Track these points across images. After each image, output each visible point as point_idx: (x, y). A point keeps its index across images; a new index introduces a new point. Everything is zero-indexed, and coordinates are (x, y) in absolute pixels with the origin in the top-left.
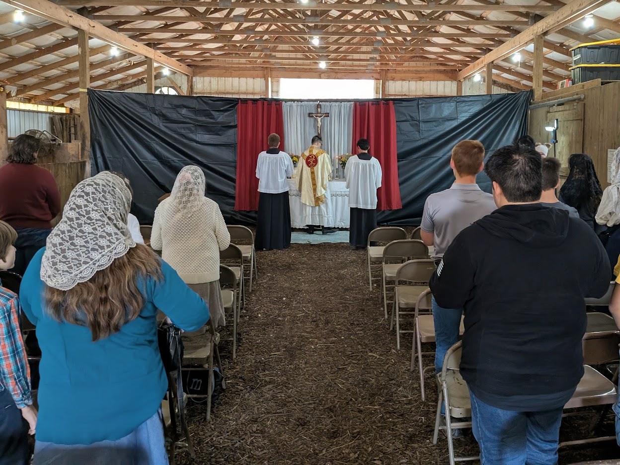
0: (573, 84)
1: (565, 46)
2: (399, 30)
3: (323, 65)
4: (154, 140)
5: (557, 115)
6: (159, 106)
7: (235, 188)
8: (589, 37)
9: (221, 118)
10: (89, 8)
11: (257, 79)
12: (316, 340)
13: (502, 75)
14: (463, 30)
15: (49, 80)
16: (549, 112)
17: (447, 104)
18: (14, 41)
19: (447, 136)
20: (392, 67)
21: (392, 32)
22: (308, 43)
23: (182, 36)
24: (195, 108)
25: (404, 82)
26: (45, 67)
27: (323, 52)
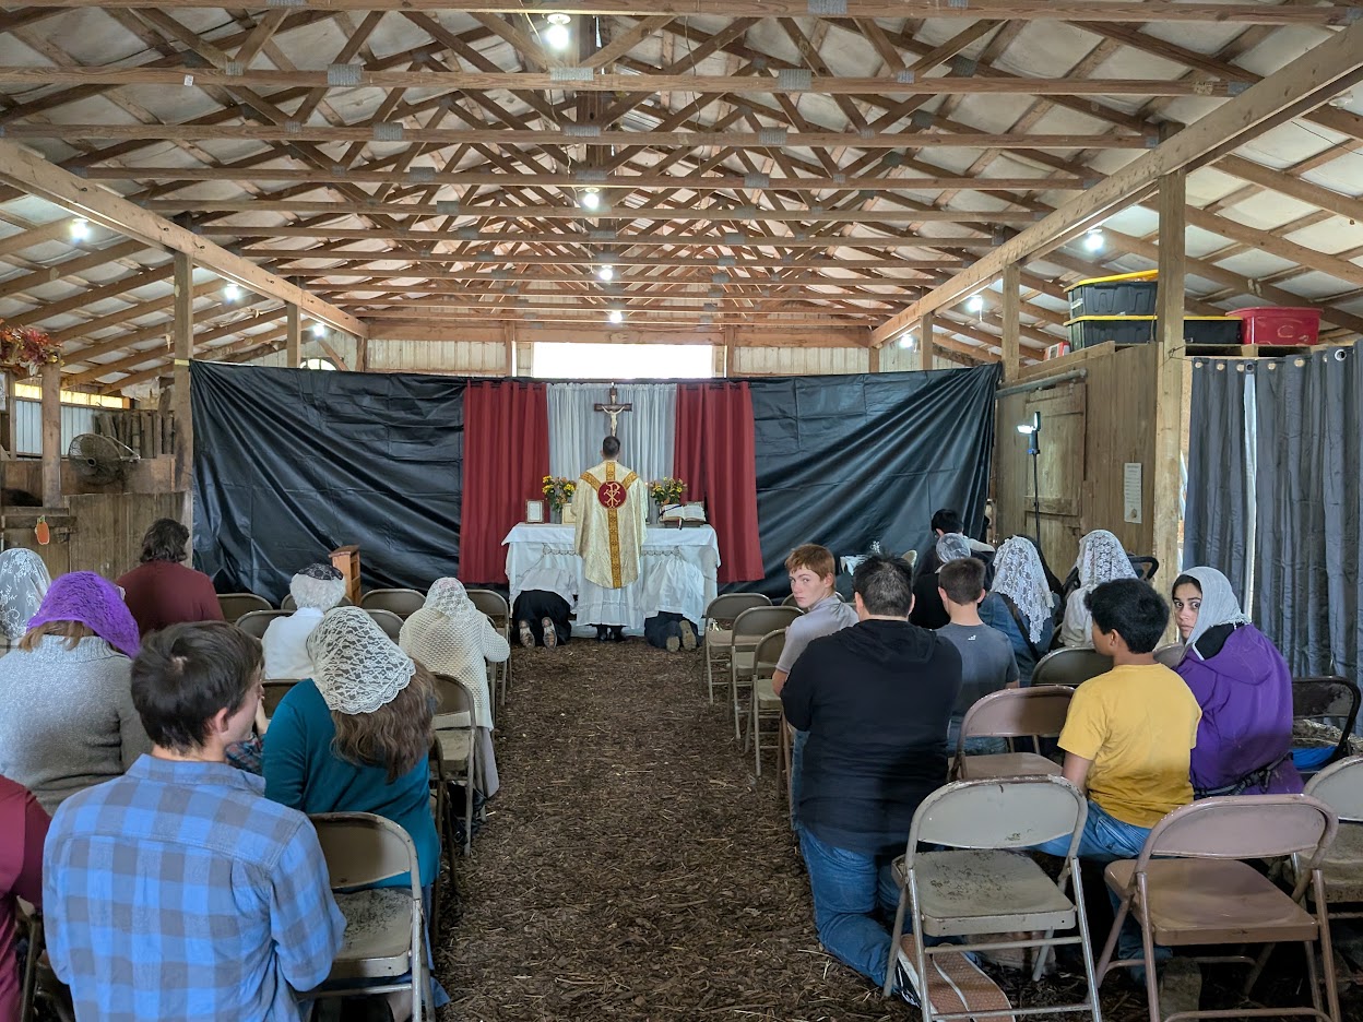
0: (1072, 350)
1: (1062, 282)
2: (758, 253)
3: (616, 317)
4: (312, 454)
5: (1042, 407)
6: (320, 391)
7: (457, 541)
8: (1104, 266)
9: (435, 413)
10: (195, 213)
11: (490, 343)
12: (623, 766)
13: (953, 337)
14: (877, 253)
15: (100, 345)
16: (1028, 402)
17: (847, 388)
18: (54, 272)
19: (848, 445)
20: (746, 320)
21: (747, 257)
22: (592, 277)
23: (354, 263)
24: (386, 395)
25: (769, 350)
26: (98, 321)
27: (617, 294)
